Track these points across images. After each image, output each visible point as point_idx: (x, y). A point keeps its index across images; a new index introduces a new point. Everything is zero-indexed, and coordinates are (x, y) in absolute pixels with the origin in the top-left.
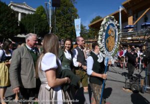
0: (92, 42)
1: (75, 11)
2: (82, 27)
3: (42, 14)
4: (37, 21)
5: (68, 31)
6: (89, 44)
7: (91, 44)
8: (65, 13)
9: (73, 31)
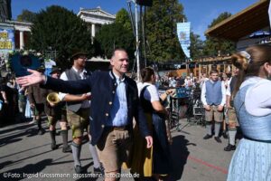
0: (211, 63)
1: (180, 9)
2: (193, 38)
3: (124, 22)
4: (118, 34)
5: (166, 47)
6: (205, 67)
7: (210, 66)
8: (161, 15)
9: (175, 46)
